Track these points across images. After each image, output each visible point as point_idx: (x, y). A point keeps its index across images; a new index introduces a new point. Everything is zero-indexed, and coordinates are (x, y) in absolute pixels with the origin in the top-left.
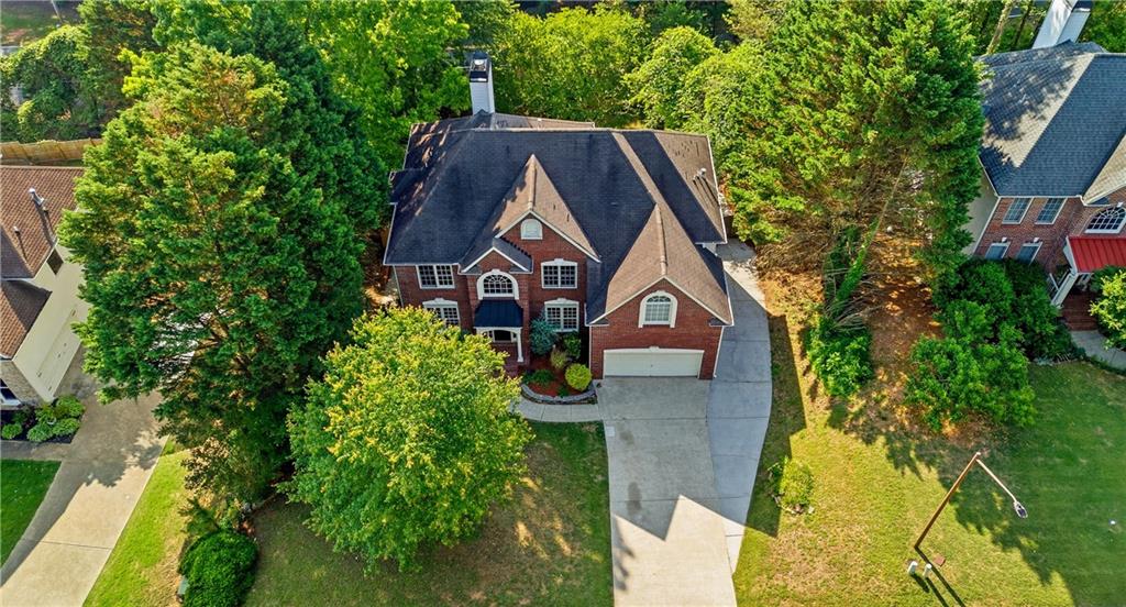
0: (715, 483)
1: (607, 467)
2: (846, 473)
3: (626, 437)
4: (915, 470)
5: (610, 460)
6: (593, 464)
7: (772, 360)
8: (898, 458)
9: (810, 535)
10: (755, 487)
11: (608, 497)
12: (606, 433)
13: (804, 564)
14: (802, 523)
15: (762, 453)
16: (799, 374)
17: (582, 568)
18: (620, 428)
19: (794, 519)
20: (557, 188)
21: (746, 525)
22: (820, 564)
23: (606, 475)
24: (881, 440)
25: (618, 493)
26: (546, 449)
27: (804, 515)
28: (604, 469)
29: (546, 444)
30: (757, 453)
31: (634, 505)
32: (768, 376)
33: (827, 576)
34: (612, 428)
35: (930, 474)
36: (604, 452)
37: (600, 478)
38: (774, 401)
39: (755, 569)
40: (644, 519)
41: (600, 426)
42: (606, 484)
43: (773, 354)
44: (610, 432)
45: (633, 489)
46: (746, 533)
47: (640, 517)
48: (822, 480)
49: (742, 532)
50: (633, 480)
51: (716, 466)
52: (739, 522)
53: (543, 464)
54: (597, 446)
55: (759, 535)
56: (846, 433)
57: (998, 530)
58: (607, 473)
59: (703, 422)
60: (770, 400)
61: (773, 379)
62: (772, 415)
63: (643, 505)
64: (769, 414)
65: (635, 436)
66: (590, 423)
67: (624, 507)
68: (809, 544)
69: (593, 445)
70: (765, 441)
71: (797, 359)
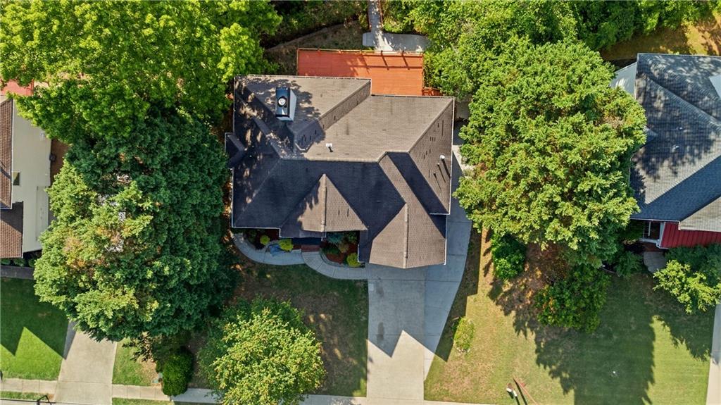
0: (424, 326)
1: (368, 312)
2: (491, 332)
3: (380, 292)
4: (525, 334)
5: (370, 308)
6: (361, 309)
7: (471, 238)
8: (519, 326)
9: (466, 364)
10: (444, 330)
11: (367, 331)
12: (369, 288)
13: (460, 379)
14: (463, 357)
15: (452, 308)
16: (482, 253)
17: (352, 373)
18: (377, 285)
19: (459, 354)
20: (341, 192)
21: (436, 353)
22: (466, 381)
23: (367, 317)
24: (513, 313)
25: (373, 328)
26: (335, 296)
27: (465, 353)
28: (366, 314)
29: (335, 293)
30: (449, 308)
31: (381, 337)
32: (465, 252)
33: (468, 387)
34: (373, 285)
35: (532, 336)
36: (367, 301)
37: (364, 318)
38: (465, 270)
39: (435, 380)
40: (385, 347)
41: (366, 282)
42: (366, 322)
43: (471, 235)
44: (371, 288)
45: (381, 327)
46: (434, 359)
47: (383, 345)
48: (479, 333)
49: (432, 358)
50: (381, 321)
51: (426, 313)
52: (433, 351)
53: (335, 307)
54: (364, 297)
55: (440, 360)
56: (497, 304)
57: (554, 367)
58: (368, 315)
59: (423, 283)
60: (463, 269)
61: (468, 254)
62: (462, 281)
63: (385, 337)
64: (460, 280)
65: (385, 291)
66: (360, 281)
67: (375, 338)
68: (464, 369)
69: (361, 296)
70: (455, 299)
71: (483, 241)
